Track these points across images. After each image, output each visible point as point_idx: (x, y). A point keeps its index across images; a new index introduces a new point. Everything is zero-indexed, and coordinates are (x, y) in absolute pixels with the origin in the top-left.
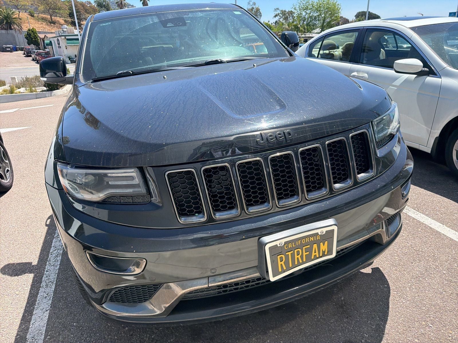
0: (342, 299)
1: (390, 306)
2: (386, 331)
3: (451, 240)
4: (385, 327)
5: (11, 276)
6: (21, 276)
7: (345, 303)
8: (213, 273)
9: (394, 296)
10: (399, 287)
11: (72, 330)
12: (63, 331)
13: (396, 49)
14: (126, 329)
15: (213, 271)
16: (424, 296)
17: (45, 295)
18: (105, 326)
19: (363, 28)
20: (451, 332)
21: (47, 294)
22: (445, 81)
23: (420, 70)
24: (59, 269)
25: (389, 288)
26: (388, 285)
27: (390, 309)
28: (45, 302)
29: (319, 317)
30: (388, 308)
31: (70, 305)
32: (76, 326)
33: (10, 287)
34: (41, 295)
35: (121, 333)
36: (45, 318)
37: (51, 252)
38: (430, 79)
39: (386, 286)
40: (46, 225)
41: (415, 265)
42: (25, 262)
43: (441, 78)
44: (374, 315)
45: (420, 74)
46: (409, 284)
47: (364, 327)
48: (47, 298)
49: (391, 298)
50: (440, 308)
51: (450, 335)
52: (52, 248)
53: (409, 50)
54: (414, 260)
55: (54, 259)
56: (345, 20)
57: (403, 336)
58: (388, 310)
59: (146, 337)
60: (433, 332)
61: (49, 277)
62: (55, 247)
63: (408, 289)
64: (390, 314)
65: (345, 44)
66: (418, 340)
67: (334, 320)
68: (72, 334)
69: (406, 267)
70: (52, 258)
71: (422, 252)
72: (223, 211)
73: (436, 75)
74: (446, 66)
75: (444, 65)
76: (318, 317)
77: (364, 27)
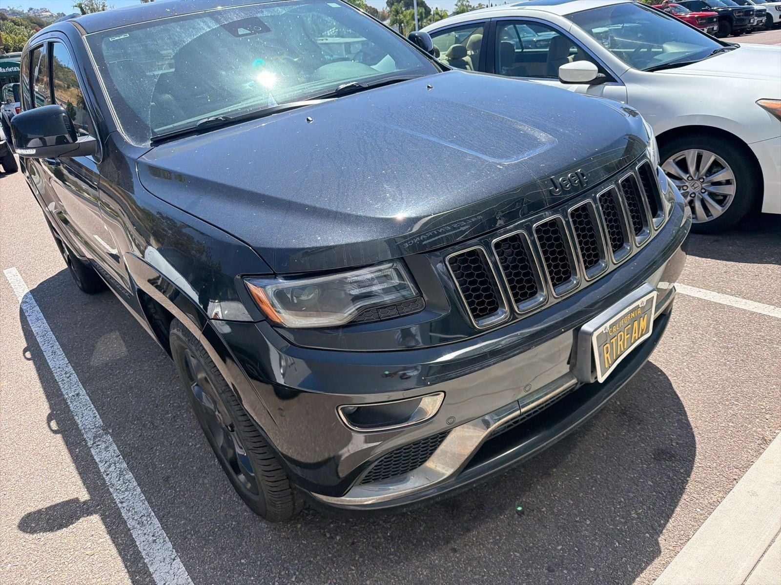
0: (618, 403)
1: (680, 395)
2: (692, 424)
3: (699, 299)
4: (688, 421)
5: (51, 530)
6: (74, 525)
7: (625, 407)
8: (527, 391)
9: (676, 382)
10: (676, 370)
11: (245, 571)
12: (229, 577)
13: (520, 50)
14: (338, 538)
15: (527, 388)
16: (709, 372)
17: (151, 539)
18: (299, 546)
19: (490, 20)
20: (761, 403)
21: (153, 536)
22: (631, 89)
23: (594, 77)
24: (143, 492)
25: (665, 374)
26: (661, 371)
27: (681, 399)
28: (158, 548)
29: (605, 434)
30: (678, 398)
31: (210, 538)
32: (248, 563)
33: (65, 548)
34: (142, 540)
35: (333, 547)
36: (180, 570)
37: (102, 471)
38: (609, 88)
39: (659, 373)
40: (55, 432)
41: (678, 339)
42: (61, 500)
43: (625, 85)
44: (668, 411)
45: (595, 83)
46: (685, 364)
47: (664, 428)
48: (157, 541)
49: (674, 386)
50: (734, 381)
51: (762, 407)
52: (100, 465)
53: (548, 50)
54: (672, 334)
55: (119, 480)
56: (372, 11)
57: (714, 424)
58: (680, 400)
59: (378, 537)
60: (743, 410)
61: (134, 509)
62: (106, 462)
63: (687, 370)
64: (684, 403)
65: (452, 47)
66: (733, 423)
67: (625, 431)
68: (250, 576)
69: (668, 345)
70: (114, 481)
71: (675, 322)
72: (523, 300)
73: (617, 82)
74: (629, 68)
75: (626, 67)
76: (603, 435)
77: (491, 18)
